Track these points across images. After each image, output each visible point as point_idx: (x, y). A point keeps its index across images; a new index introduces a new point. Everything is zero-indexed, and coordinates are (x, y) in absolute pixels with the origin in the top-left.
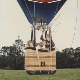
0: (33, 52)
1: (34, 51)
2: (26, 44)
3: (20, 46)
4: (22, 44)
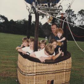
0: (34, 66)
1: (35, 63)
2: (77, 15)
3: (71, 16)
4: (73, 14)
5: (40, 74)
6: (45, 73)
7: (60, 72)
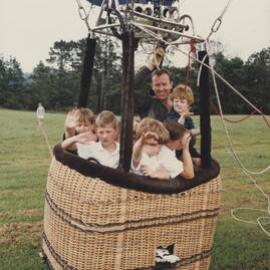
5: (136, 225)
6: (150, 223)
7: (192, 220)
